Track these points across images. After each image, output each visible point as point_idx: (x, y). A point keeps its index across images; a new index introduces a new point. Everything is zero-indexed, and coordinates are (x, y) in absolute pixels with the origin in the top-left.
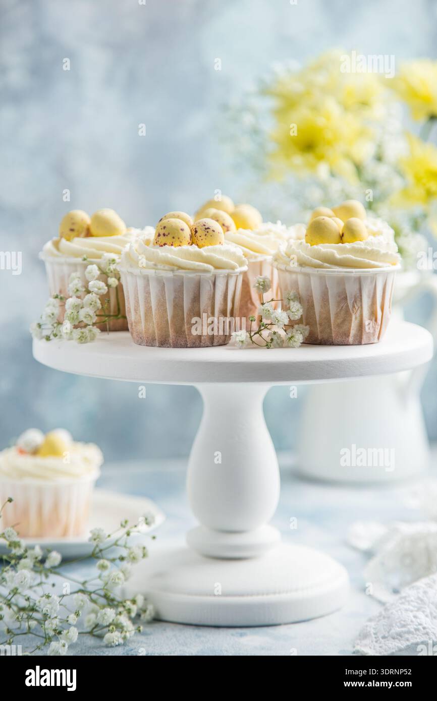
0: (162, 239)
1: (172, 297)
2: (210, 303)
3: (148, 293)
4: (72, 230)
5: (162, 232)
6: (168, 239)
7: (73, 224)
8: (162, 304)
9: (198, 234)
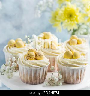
0: (28, 58)
1: (29, 73)
2: (39, 75)
3: (24, 71)
4: (11, 45)
5: (28, 56)
6: (29, 58)
7: (11, 44)
8: (27, 74)
9: (37, 56)
